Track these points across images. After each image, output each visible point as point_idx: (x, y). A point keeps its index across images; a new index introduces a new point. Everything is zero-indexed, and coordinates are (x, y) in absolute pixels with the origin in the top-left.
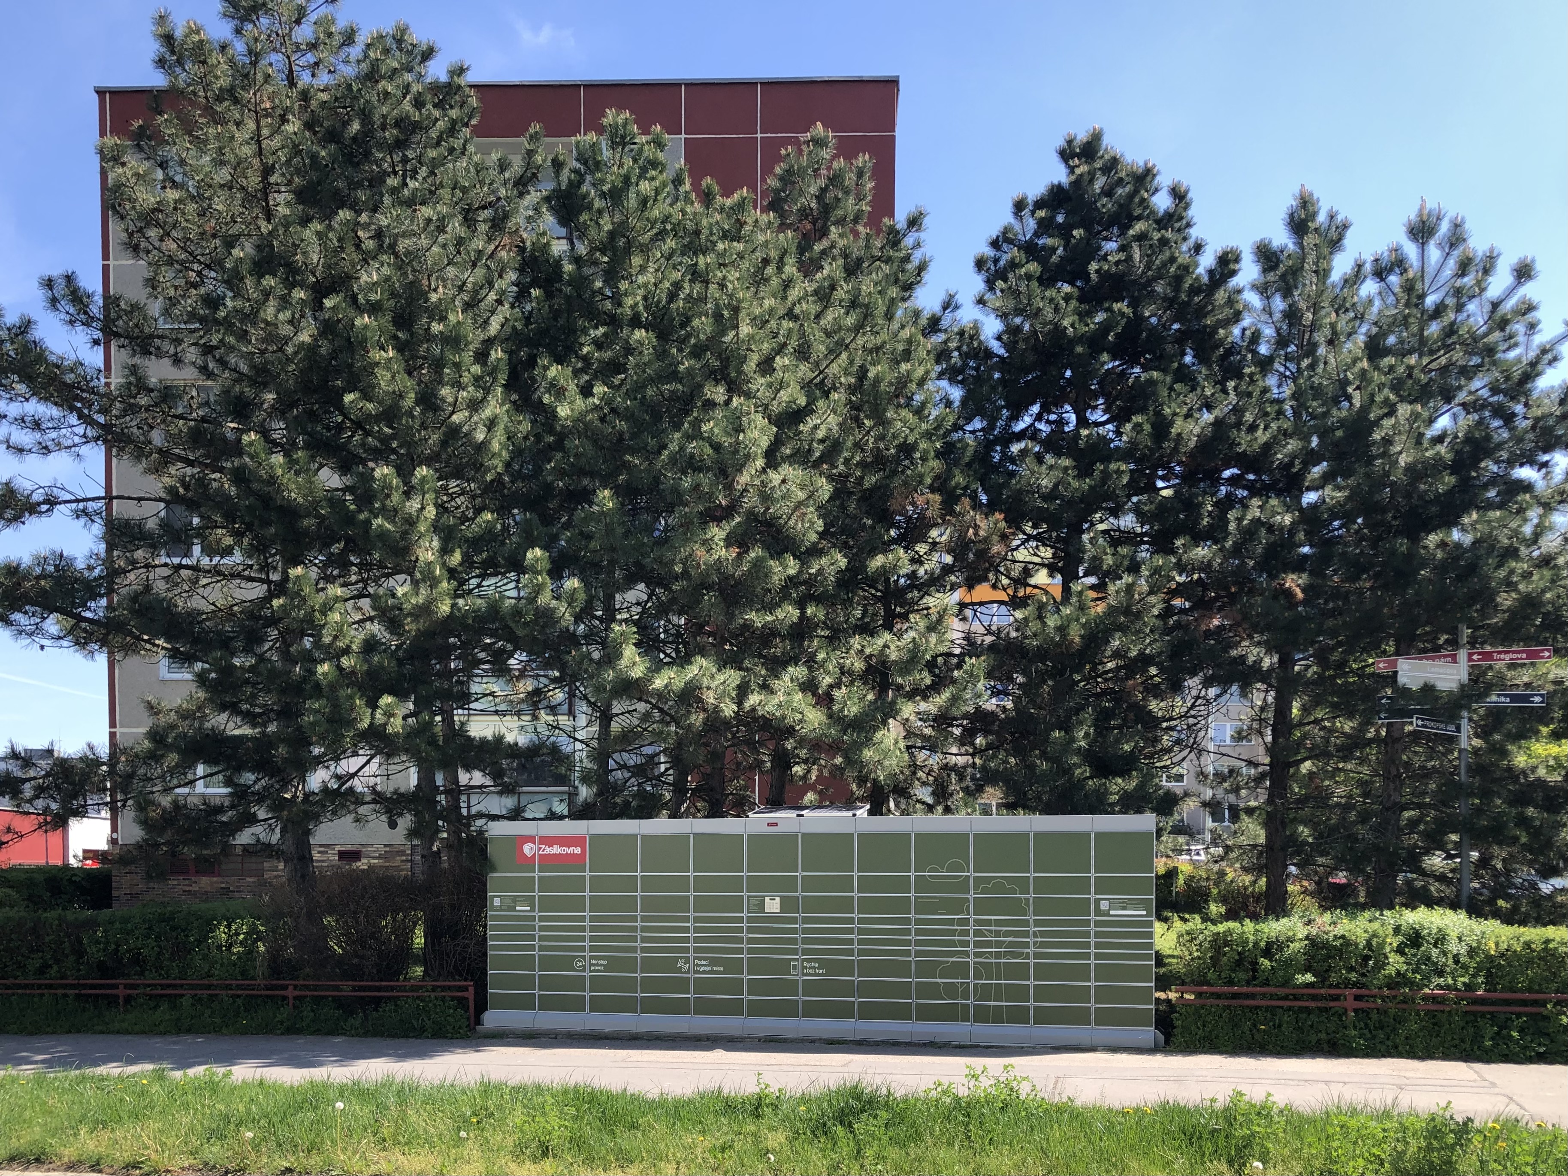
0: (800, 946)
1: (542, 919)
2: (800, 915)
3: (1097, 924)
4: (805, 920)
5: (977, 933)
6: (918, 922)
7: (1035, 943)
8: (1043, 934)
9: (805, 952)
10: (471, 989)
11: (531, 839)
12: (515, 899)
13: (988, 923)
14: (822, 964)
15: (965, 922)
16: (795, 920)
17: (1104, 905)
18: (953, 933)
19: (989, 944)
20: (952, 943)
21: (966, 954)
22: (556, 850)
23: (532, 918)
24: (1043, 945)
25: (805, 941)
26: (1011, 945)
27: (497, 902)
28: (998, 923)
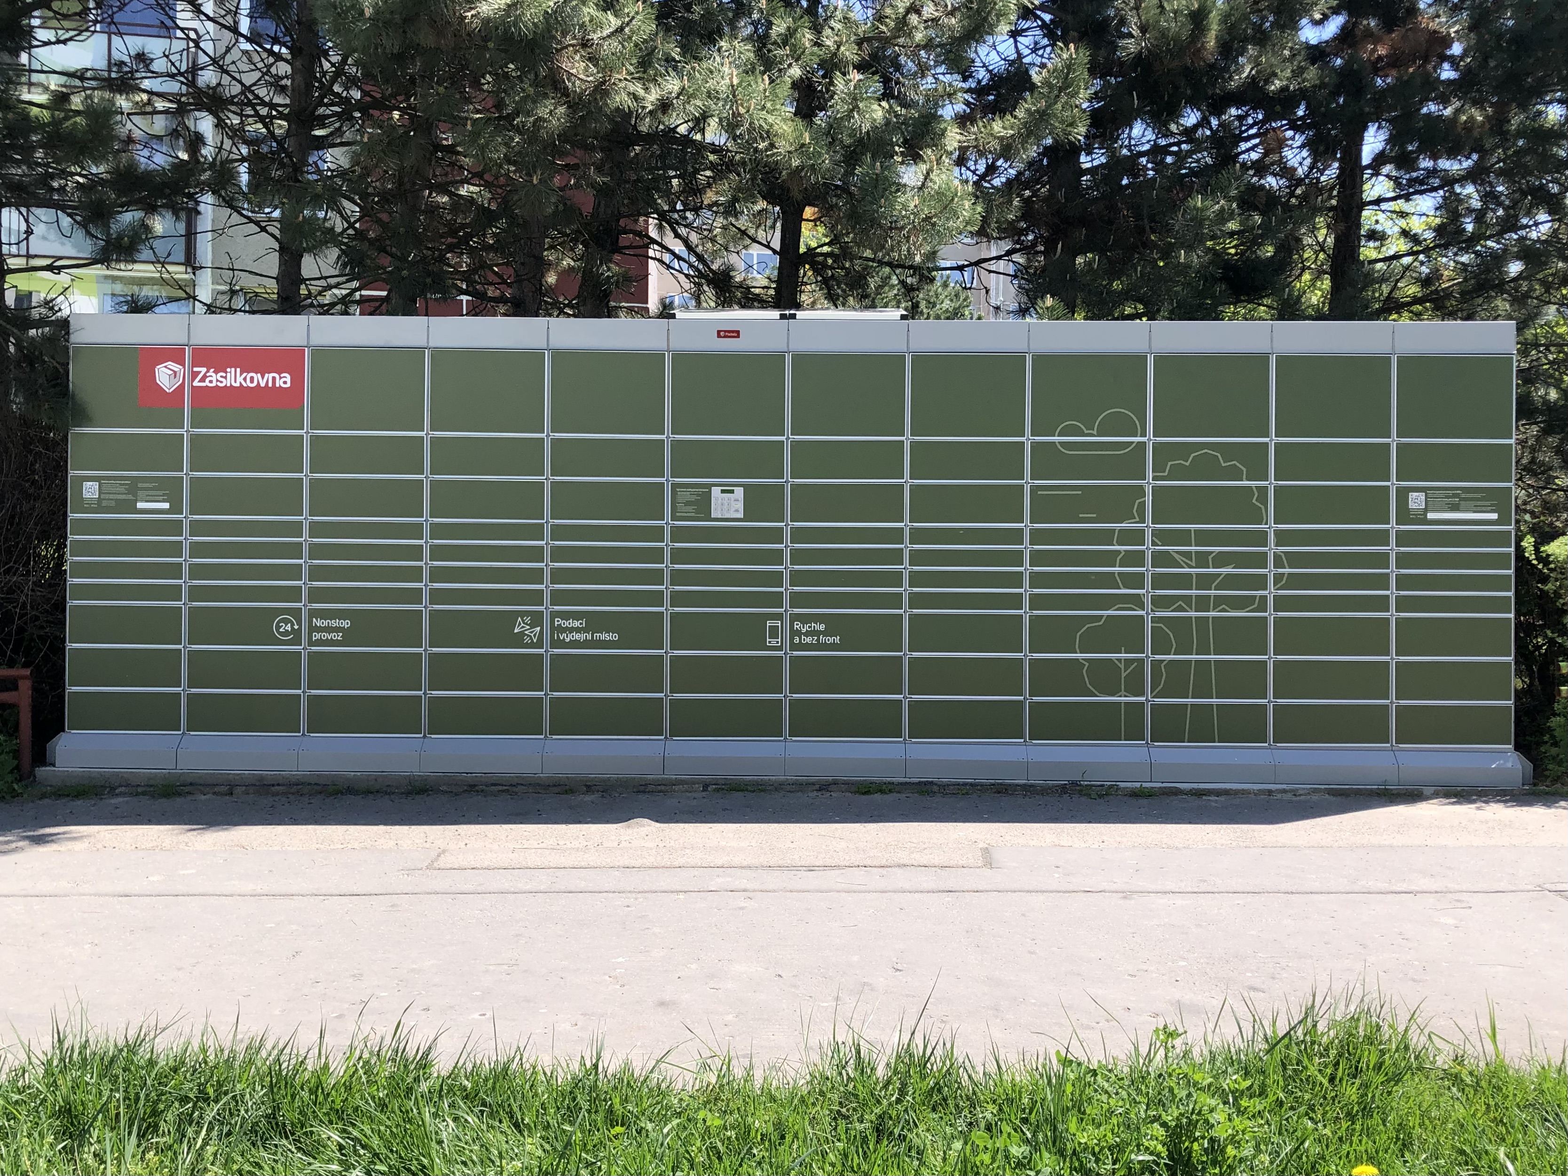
0: (786, 589)
1: (197, 528)
2: (787, 525)
3: (1403, 539)
4: (798, 535)
5: (1160, 559)
6: (1037, 537)
7: (1278, 578)
8: (1295, 560)
9: (797, 600)
10: (25, 687)
11: (174, 354)
12: (134, 488)
13: (1182, 538)
14: (834, 624)
15: (1137, 537)
16: (776, 535)
17: (1417, 501)
18: (1109, 558)
19: (1183, 581)
20: (1108, 580)
21: (1137, 601)
22: (234, 378)
23: (175, 527)
24: (1294, 581)
25: (797, 578)
26: (1230, 582)
27: (91, 490)
28: (1204, 538)
